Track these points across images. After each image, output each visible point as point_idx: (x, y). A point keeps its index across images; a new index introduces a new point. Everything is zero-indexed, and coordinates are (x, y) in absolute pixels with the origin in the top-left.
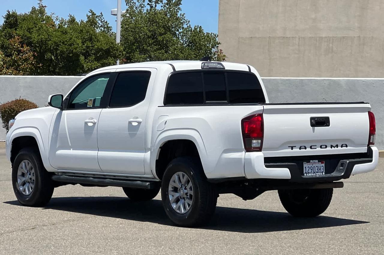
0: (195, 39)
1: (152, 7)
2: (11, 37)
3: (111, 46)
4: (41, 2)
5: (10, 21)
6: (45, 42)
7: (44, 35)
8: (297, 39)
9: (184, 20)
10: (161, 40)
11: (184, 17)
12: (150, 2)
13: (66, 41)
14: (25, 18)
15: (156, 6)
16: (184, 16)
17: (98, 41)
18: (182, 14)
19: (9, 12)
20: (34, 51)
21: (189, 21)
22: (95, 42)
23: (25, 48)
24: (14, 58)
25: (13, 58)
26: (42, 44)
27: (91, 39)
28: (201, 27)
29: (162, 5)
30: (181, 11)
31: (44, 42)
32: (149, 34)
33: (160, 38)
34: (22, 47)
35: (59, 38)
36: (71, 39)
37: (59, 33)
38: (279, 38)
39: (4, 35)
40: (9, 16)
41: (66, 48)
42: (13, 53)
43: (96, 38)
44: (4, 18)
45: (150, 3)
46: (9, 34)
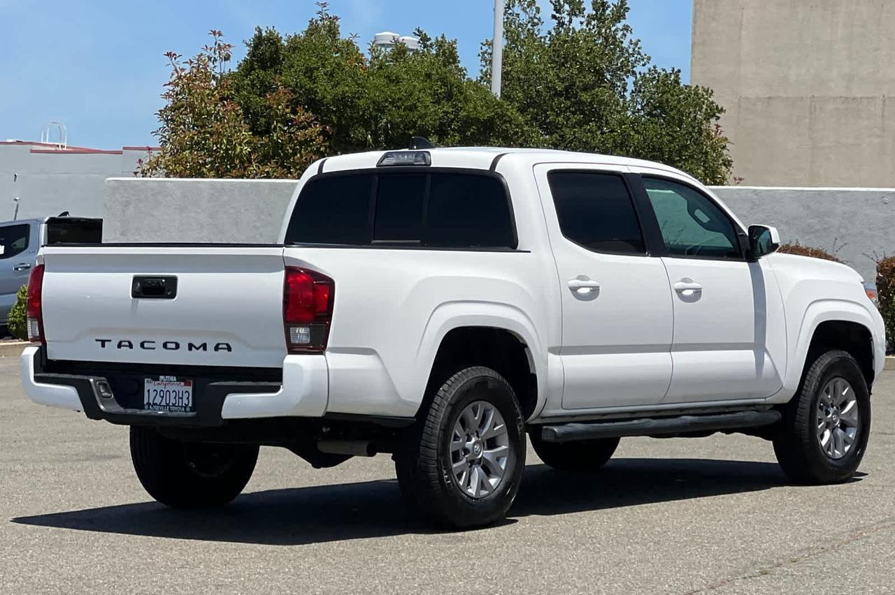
0: (667, 100)
1: (561, 24)
2: (265, 88)
3: (497, 113)
4: (325, 9)
5: (263, 54)
6: (352, 102)
7: (347, 85)
8: (879, 102)
9: (639, 54)
10: (589, 100)
11: (639, 48)
12: (557, 13)
13: (400, 99)
14: (295, 46)
15: (570, 21)
16: (639, 46)
17: (466, 100)
18: (634, 41)
19: (260, 31)
20: (323, 123)
21: (649, 59)
22: (460, 102)
23: (303, 116)
24: (278, 138)
25: (275, 138)
26: (345, 106)
27: (449, 96)
28: (679, 71)
29: (583, 20)
30: (631, 33)
31: (348, 101)
32: (560, 87)
33: (585, 97)
34: (294, 112)
35: (383, 91)
36: (411, 95)
37: (383, 81)
38: (835, 99)
39: (248, 84)
40: (259, 41)
41: (401, 116)
42: (275, 127)
43: (461, 93)
44: (249, 45)
45: (558, 15)
46: (262, 82)
